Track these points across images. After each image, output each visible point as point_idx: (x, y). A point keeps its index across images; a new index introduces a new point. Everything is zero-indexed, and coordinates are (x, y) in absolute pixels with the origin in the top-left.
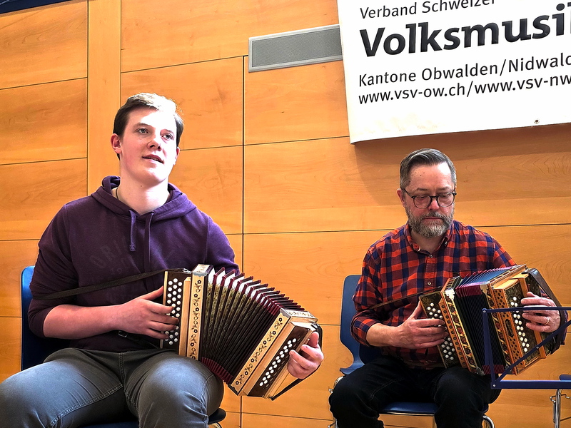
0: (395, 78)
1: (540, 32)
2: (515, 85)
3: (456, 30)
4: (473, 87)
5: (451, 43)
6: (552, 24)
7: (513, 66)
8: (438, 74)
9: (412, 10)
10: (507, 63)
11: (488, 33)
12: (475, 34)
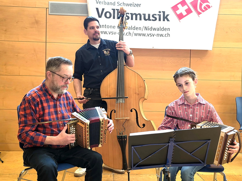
1: (154, 19)
2: (146, 35)
3: (128, 14)
4: (134, 34)
6: (157, 17)
9: (114, 4)
10: (144, 27)
11: (138, 16)
12: (134, 16)
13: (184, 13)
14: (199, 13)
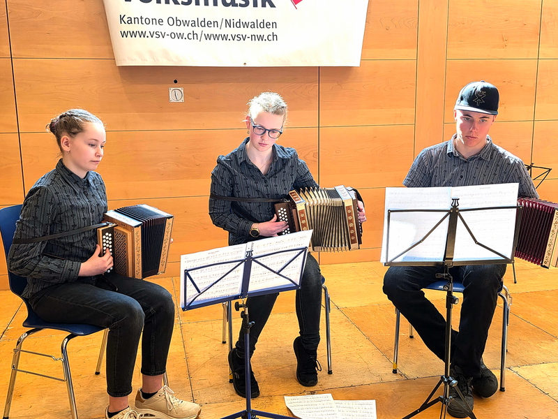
0: (148, 21)
1: (244, 3)
2: (230, 37)
4: (203, 35)
7: (228, 23)
8: (179, 23)
10: (224, 21)
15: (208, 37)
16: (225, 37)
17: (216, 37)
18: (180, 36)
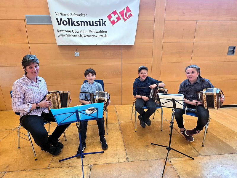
0: (66, 31)
1: (96, 25)
2: (92, 36)
3: (79, 21)
5: (78, 25)
6: (98, 23)
7: (91, 32)
8: (76, 32)
9: (68, 15)
11: (86, 23)
12: (83, 23)
13: (116, 20)
14: (125, 20)
15: (85, 36)
16: (90, 36)
17: (88, 36)
18: (76, 36)
